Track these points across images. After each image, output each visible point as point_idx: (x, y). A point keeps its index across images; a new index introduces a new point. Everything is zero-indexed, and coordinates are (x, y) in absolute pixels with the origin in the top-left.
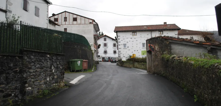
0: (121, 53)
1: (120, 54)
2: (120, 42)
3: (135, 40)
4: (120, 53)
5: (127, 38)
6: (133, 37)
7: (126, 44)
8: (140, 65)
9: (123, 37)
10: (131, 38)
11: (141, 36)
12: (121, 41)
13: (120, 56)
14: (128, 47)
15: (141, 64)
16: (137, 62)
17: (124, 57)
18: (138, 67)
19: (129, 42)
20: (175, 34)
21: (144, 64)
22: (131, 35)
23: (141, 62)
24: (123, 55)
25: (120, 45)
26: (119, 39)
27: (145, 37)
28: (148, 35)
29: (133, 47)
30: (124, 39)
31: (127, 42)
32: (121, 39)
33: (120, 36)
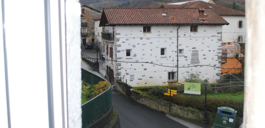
0: (122, 68)
1: (120, 69)
2: (120, 46)
3: (149, 41)
4: (119, 67)
5: (134, 38)
6: (144, 36)
7: (131, 49)
8: (186, 112)
9: (126, 35)
10: (141, 38)
11: (159, 33)
12: (122, 45)
13: (120, 72)
14: (135, 55)
15: (187, 110)
16: (178, 104)
17: (127, 74)
18: (181, 115)
19: (137, 46)
20: (218, 32)
21: (194, 111)
22: (140, 31)
23: (187, 106)
24: (126, 71)
25: (119, 51)
26: (118, 40)
27: (166, 36)
28: (171, 32)
29: (144, 55)
30: (128, 40)
31: (134, 46)
32: (121, 40)
33: (119, 34)
